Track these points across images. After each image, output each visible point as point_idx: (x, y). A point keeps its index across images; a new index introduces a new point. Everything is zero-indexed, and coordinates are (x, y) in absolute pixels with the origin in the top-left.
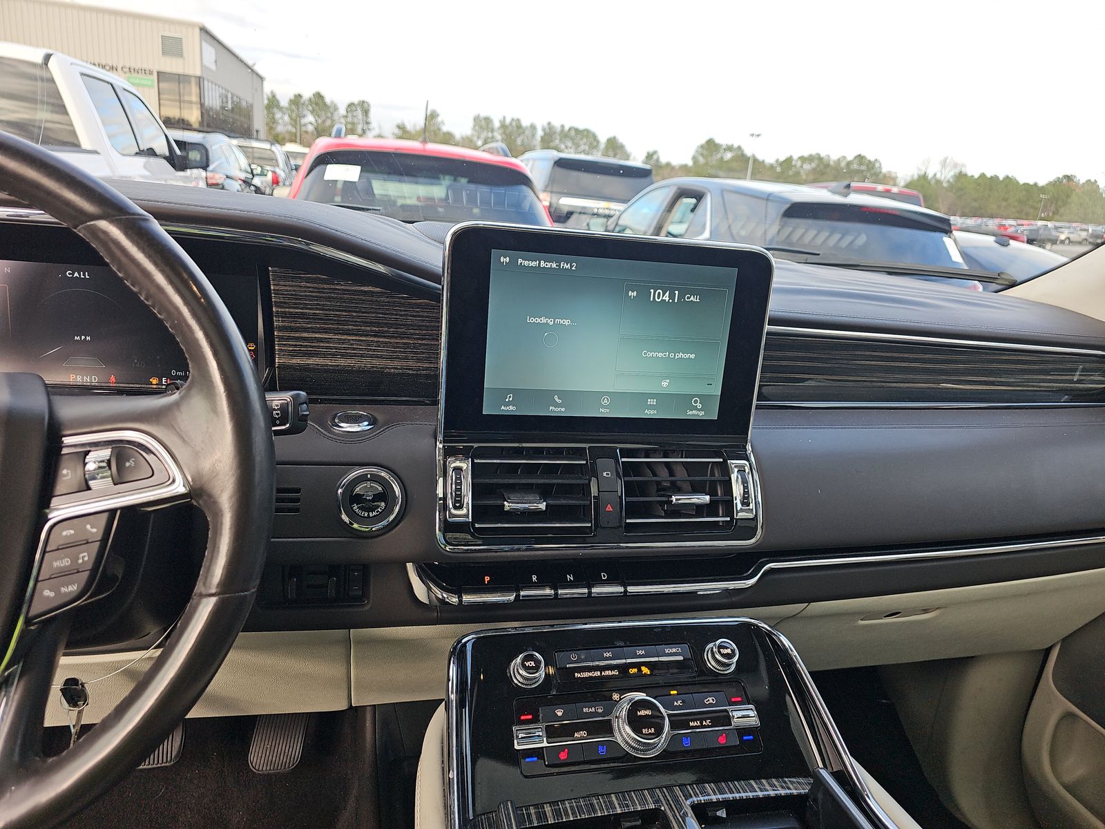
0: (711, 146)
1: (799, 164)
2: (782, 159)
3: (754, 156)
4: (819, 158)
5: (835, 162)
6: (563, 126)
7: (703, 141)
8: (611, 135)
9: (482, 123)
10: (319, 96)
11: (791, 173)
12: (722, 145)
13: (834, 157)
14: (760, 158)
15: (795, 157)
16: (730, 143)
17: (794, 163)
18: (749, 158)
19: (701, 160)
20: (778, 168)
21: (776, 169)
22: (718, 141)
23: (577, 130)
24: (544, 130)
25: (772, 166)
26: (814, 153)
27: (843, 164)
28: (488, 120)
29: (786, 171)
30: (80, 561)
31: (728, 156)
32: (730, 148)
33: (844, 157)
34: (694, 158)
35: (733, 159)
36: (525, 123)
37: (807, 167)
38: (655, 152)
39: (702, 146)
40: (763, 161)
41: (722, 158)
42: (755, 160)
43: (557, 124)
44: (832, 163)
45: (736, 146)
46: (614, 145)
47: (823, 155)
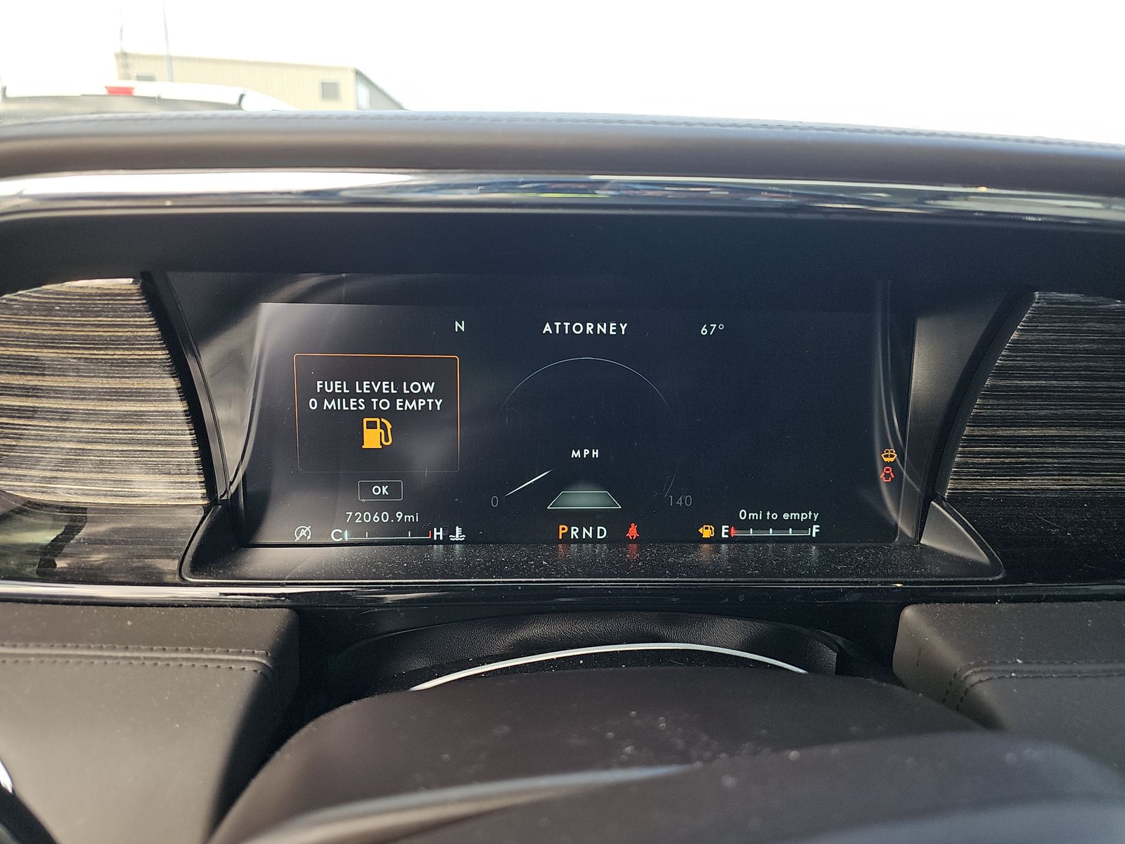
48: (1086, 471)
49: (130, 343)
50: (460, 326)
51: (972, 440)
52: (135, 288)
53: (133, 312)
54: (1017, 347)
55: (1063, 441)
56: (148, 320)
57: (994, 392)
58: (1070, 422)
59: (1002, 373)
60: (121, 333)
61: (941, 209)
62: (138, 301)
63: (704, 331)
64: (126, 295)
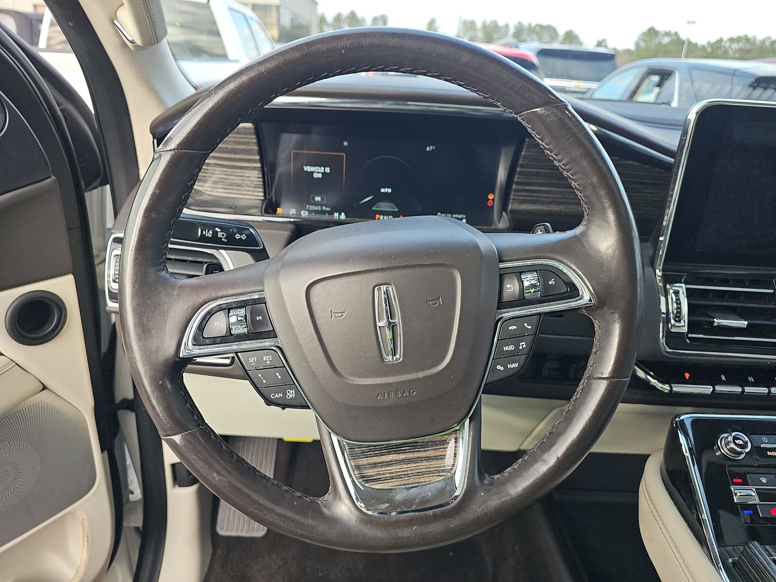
0: (652, 33)
1: (728, 44)
2: (713, 40)
3: (688, 39)
4: (747, 39)
5: (760, 42)
6: (530, 24)
7: (645, 29)
8: (568, 29)
9: (469, 26)
10: (353, 14)
11: (720, 52)
12: (660, 32)
13: (760, 37)
14: (693, 41)
15: (725, 39)
16: (667, 30)
17: (723, 44)
18: (684, 42)
19: (642, 45)
20: (709, 49)
21: (707, 50)
22: (657, 28)
23: (541, 27)
24: (515, 27)
25: (703, 47)
26: (742, 34)
27: (768, 43)
28: (473, 23)
29: (716, 50)
30: (521, 348)
31: (666, 40)
32: (668, 34)
33: (769, 38)
34: (637, 44)
35: (670, 43)
36: (501, 23)
37: (735, 46)
38: (604, 40)
39: (644, 34)
40: (696, 44)
41: (660, 43)
42: (690, 43)
43: (525, 23)
44: (757, 42)
45: (673, 31)
46: (570, 36)
47: (750, 35)
48: (558, 203)
49: (248, 143)
50: (346, 144)
51: (516, 190)
52: (253, 127)
53: (251, 134)
54: (525, 157)
55: (548, 192)
56: (254, 136)
57: (521, 173)
58: (549, 185)
59: (522, 166)
60: (246, 140)
61: (489, 113)
62: (253, 131)
63: (428, 149)
64: (249, 129)
